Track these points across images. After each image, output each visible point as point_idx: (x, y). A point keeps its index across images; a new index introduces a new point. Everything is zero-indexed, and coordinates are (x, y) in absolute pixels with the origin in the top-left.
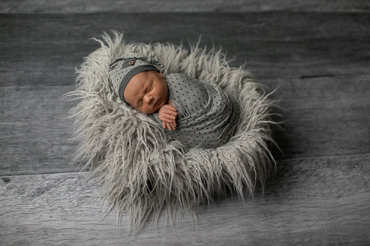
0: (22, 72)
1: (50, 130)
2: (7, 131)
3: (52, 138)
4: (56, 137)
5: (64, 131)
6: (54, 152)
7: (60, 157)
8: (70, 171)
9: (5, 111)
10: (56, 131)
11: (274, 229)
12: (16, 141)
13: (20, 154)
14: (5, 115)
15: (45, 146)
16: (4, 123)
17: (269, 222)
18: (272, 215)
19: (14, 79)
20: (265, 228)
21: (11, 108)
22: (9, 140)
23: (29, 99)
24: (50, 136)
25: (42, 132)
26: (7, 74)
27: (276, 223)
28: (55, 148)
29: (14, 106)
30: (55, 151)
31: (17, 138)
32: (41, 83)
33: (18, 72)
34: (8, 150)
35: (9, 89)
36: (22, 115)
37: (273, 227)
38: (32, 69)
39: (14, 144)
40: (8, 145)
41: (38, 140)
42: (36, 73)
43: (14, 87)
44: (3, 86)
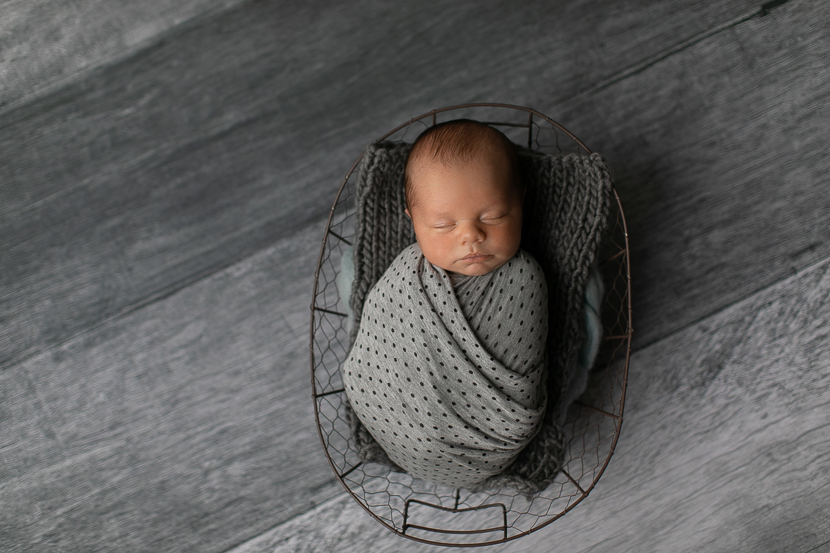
0: (48, 303)
1: (182, 436)
2: (81, 480)
3: (198, 456)
4: (203, 450)
5: (218, 425)
6: (215, 491)
7: (234, 497)
8: (273, 523)
9: (55, 429)
10: (198, 433)
11: (803, 486)
12: (116, 499)
13: (140, 529)
14: (60, 438)
15: (188, 483)
16: (68, 462)
17: (785, 473)
18: (789, 451)
19: (35, 331)
20: (780, 493)
21: (67, 415)
22: (99, 502)
23: (96, 371)
24: (191, 452)
25: (168, 448)
26: (13, 322)
27: (804, 468)
28: (215, 479)
29: (69, 407)
30: (217, 487)
31: (114, 489)
32: (107, 316)
33: (37, 309)
34: (109, 530)
35: (38, 363)
36: (99, 422)
37: (800, 480)
38: (67, 285)
39: (115, 507)
40: (103, 517)
41: (165, 474)
42: (83, 292)
43: (46, 355)
44: (19, 362)
